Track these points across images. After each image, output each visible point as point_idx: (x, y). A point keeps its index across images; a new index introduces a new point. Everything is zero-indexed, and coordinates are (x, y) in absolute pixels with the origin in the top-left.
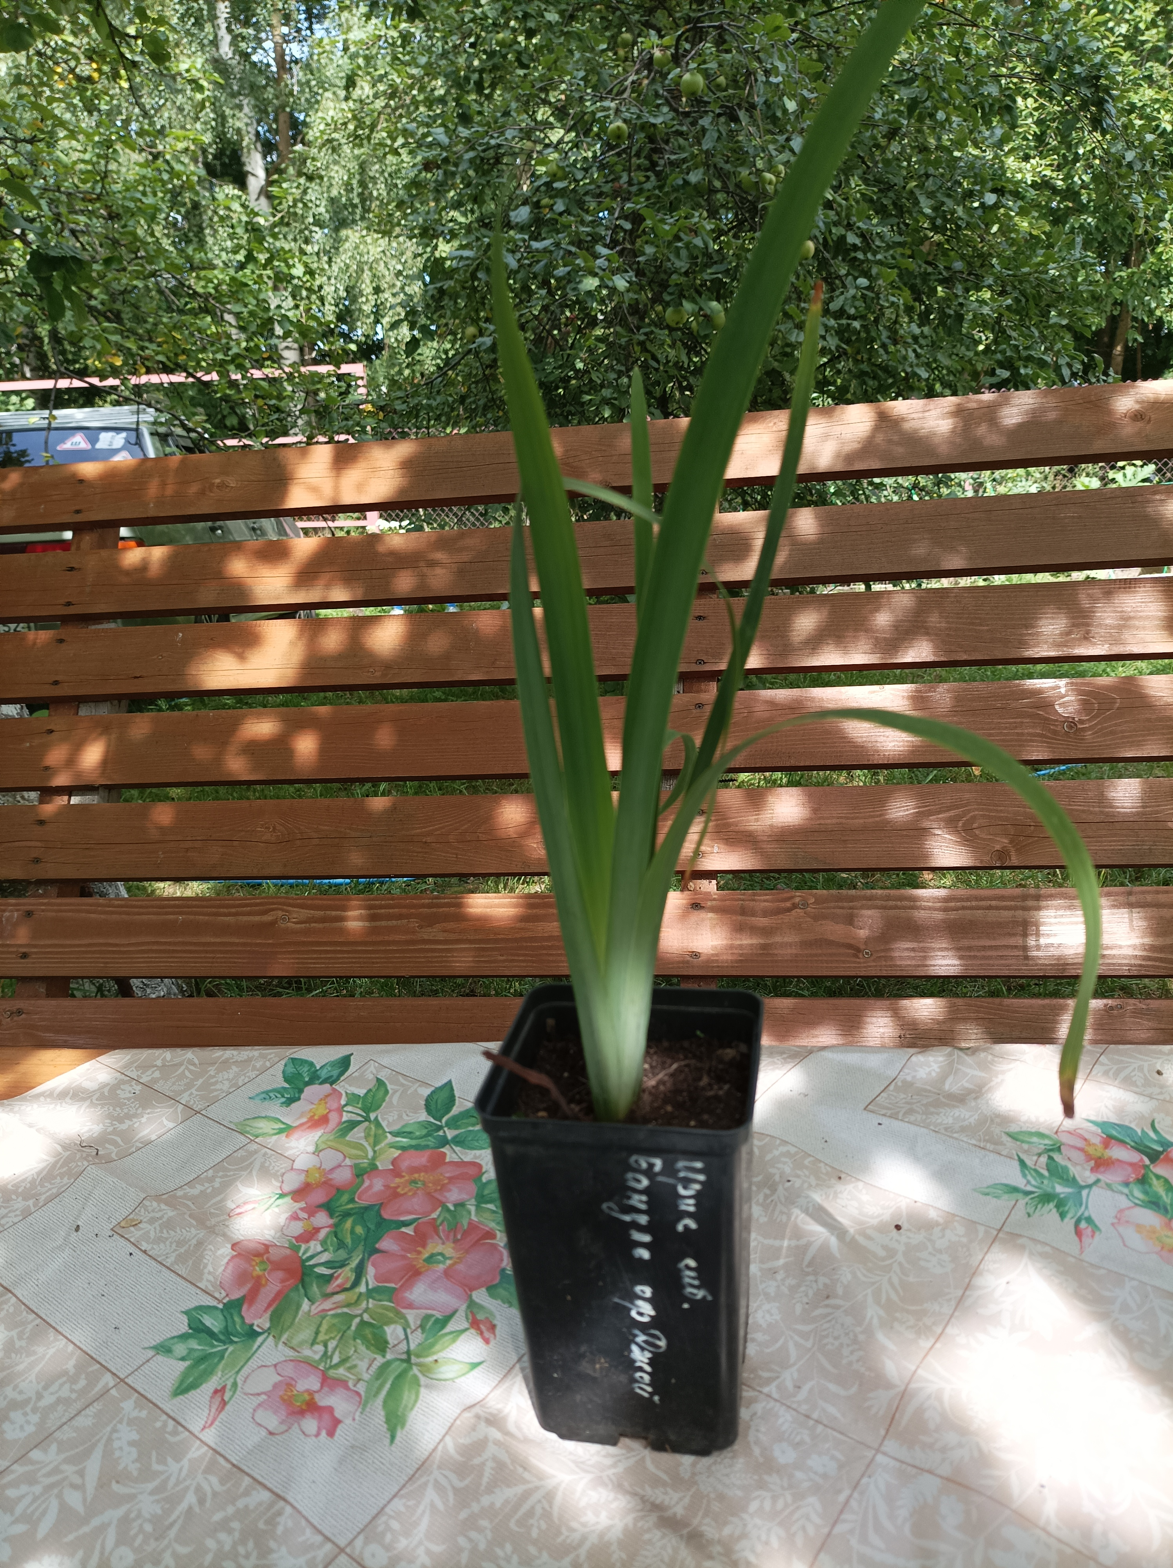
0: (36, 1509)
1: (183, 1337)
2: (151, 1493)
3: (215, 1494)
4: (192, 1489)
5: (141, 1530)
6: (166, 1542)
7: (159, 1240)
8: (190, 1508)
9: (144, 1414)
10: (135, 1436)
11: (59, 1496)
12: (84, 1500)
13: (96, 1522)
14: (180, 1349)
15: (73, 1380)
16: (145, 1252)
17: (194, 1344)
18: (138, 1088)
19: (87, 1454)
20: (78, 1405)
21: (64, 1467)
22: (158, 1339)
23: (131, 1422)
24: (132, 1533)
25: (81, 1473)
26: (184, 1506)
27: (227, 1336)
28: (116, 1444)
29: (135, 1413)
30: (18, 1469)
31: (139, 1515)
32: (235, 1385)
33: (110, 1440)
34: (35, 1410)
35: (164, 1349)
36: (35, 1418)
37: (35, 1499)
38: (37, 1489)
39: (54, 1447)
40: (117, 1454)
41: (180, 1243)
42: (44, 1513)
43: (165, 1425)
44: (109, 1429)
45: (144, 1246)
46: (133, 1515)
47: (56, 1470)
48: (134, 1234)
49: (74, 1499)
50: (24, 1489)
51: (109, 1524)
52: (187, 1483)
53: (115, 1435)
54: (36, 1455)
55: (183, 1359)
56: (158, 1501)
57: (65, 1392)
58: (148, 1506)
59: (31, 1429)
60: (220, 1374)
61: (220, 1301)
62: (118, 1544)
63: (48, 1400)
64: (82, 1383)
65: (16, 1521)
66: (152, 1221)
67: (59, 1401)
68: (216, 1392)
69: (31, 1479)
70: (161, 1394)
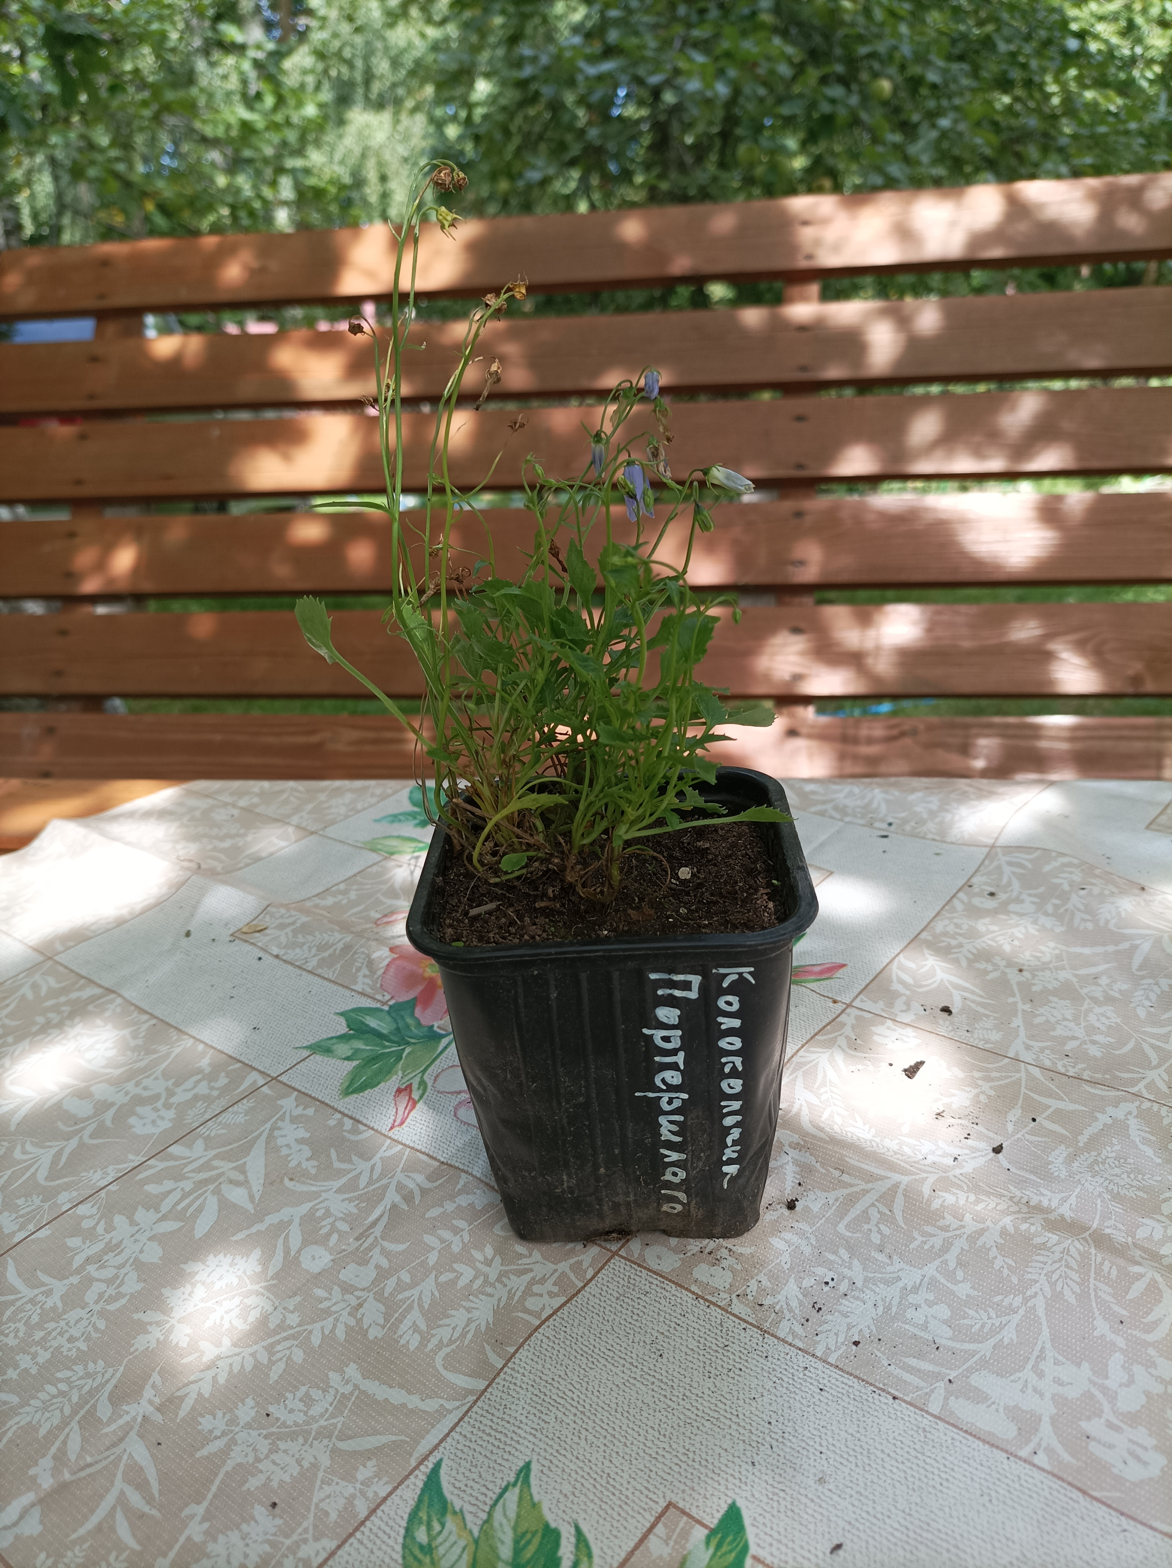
0: (189, 1206)
1: (343, 1038)
2: (339, 1191)
3: (424, 1192)
4: (393, 1187)
5: (333, 1229)
6: (370, 1240)
7: (292, 945)
8: (394, 1206)
9: (310, 1111)
10: (302, 1133)
11: (217, 1192)
12: (251, 1198)
13: (272, 1219)
14: (343, 1049)
15: (211, 1077)
16: (277, 956)
17: (359, 1045)
18: (236, 812)
19: (246, 1150)
20: (223, 1103)
21: (215, 1163)
22: (312, 1040)
23: (294, 1120)
24: (323, 1231)
25: (242, 1170)
26: (387, 1203)
27: (400, 1037)
28: (280, 1142)
29: (299, 1111)
30: (158, 1165)
31: (328, 1213)
32: (423, 1084)
33: (270, 1138)
34: (167, 1106)
35: (322, 1048)
36: (171, 1114)
37: (185, 1196)
38: (188, 1185)
39: (200, 1144)
40: (284, 1151)
41: (321, 948)
42: (199, 1210)
43: (340, 1124)
44: (268, 1125)
45: (275, 951)
46: (319, 1214)
47: (206, 1166)
48: (261, 939)
49: (237, 1195)
50: (168, 1185)
51: (290, 1222)
52: (384, 1182)
53: (276, 1133)
54: (175, 1150)
55: (348, 1059)
56: (350, 1200)
57: (203, 1089)
58: (339, 1205)
59: (165, 1125)
60: (400, 1073)
61: (384, 1004)
62: (305, 1243)
63: (181, 1096)
64: (223, 1081)
65: (164, 1218)
66: (281, 927)
67: (196, 1098)
68: (399, 1091)
69: (177, 1175)
70: (329, 1093)
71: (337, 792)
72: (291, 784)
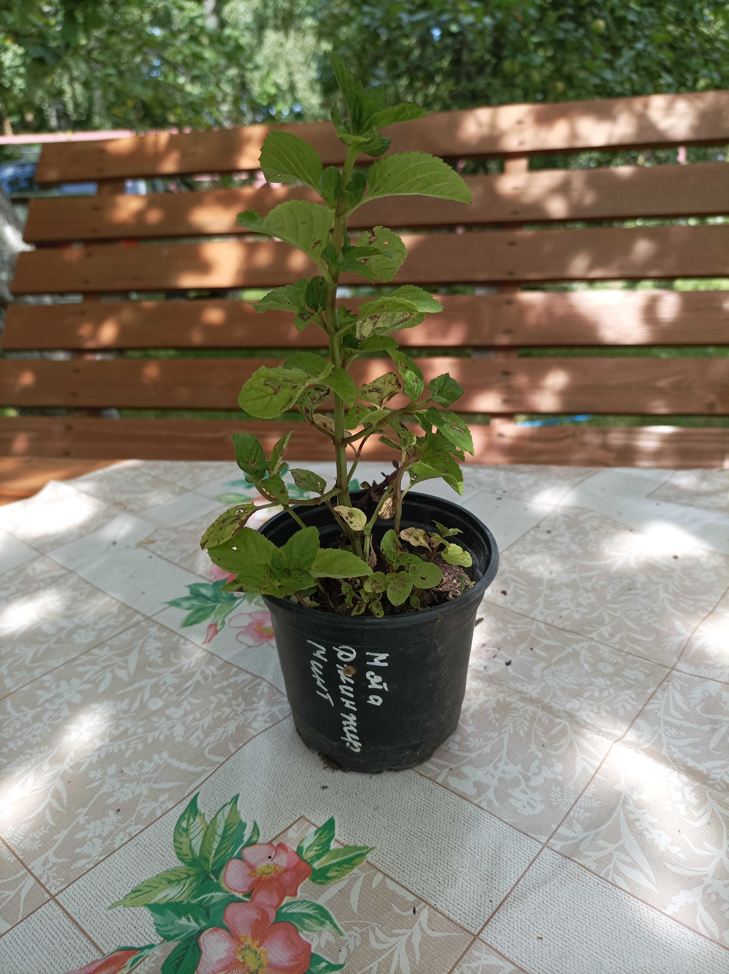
0: (98, 677)
1: (187, 599)
2: (172, 673)
3: (214, 676)
4: (199, 672)
5: (166, 690)
6: (183, 697)
7: (167, 550)
8: (198, 682)
9: (164, 634)
10: (158, 645)
11: (112, 671)
12: (129, 675)
13: (136, 685)
14: (186, 604)
15: (117, 616)
16: (160, 556)
17: (195, 602)
18: (149, 478)
19: (129, 652)
20: (121, 629)
21: (114, 658)
22: (171, 599)
23: (155, 638)
24: (161, 691)
25: (126, 661)
26: (194, 679)
27: (216, 599)
28: (147, 648)
29: (158, 634)
30: (85, 658)
31: (165, 683)
32: (223, 623)
33: (142, 646)
34: (93, 630)
35: (175, 603)
36: (94, 634)
37: (96, 673)
38: (98, 668)
39: (106, 649)
40: (148, 653)
41: (182, 551)
42: (102, 680)
43: (178, 641)
44: (142, 640)
45: (159, 553)
46: (161, 683)
47: (108, 659)
48: (152, 547)
49: (122, 674)
50: (88, 667)
51: (146, 687)
52: (195, 669)
53: (146, 644)
54: (95, 651)
55: (188, 609)
56: (177, 677)
57: (112, 622)
58: (170, 679)
59: (91, 639)
60: (213, 617)
61: (210, 581)
62: (152, 696)
63: (101, 625)
64: (122, 618)
65: (85, 683)
66: (163, 540)
67: (108, 627)
68: (211, 626)
69: (93, 663)
70: (175, 625)
71: (206, 468)
72: (182, 464)
